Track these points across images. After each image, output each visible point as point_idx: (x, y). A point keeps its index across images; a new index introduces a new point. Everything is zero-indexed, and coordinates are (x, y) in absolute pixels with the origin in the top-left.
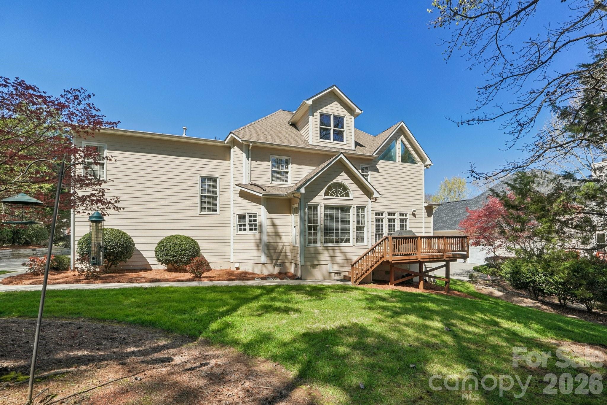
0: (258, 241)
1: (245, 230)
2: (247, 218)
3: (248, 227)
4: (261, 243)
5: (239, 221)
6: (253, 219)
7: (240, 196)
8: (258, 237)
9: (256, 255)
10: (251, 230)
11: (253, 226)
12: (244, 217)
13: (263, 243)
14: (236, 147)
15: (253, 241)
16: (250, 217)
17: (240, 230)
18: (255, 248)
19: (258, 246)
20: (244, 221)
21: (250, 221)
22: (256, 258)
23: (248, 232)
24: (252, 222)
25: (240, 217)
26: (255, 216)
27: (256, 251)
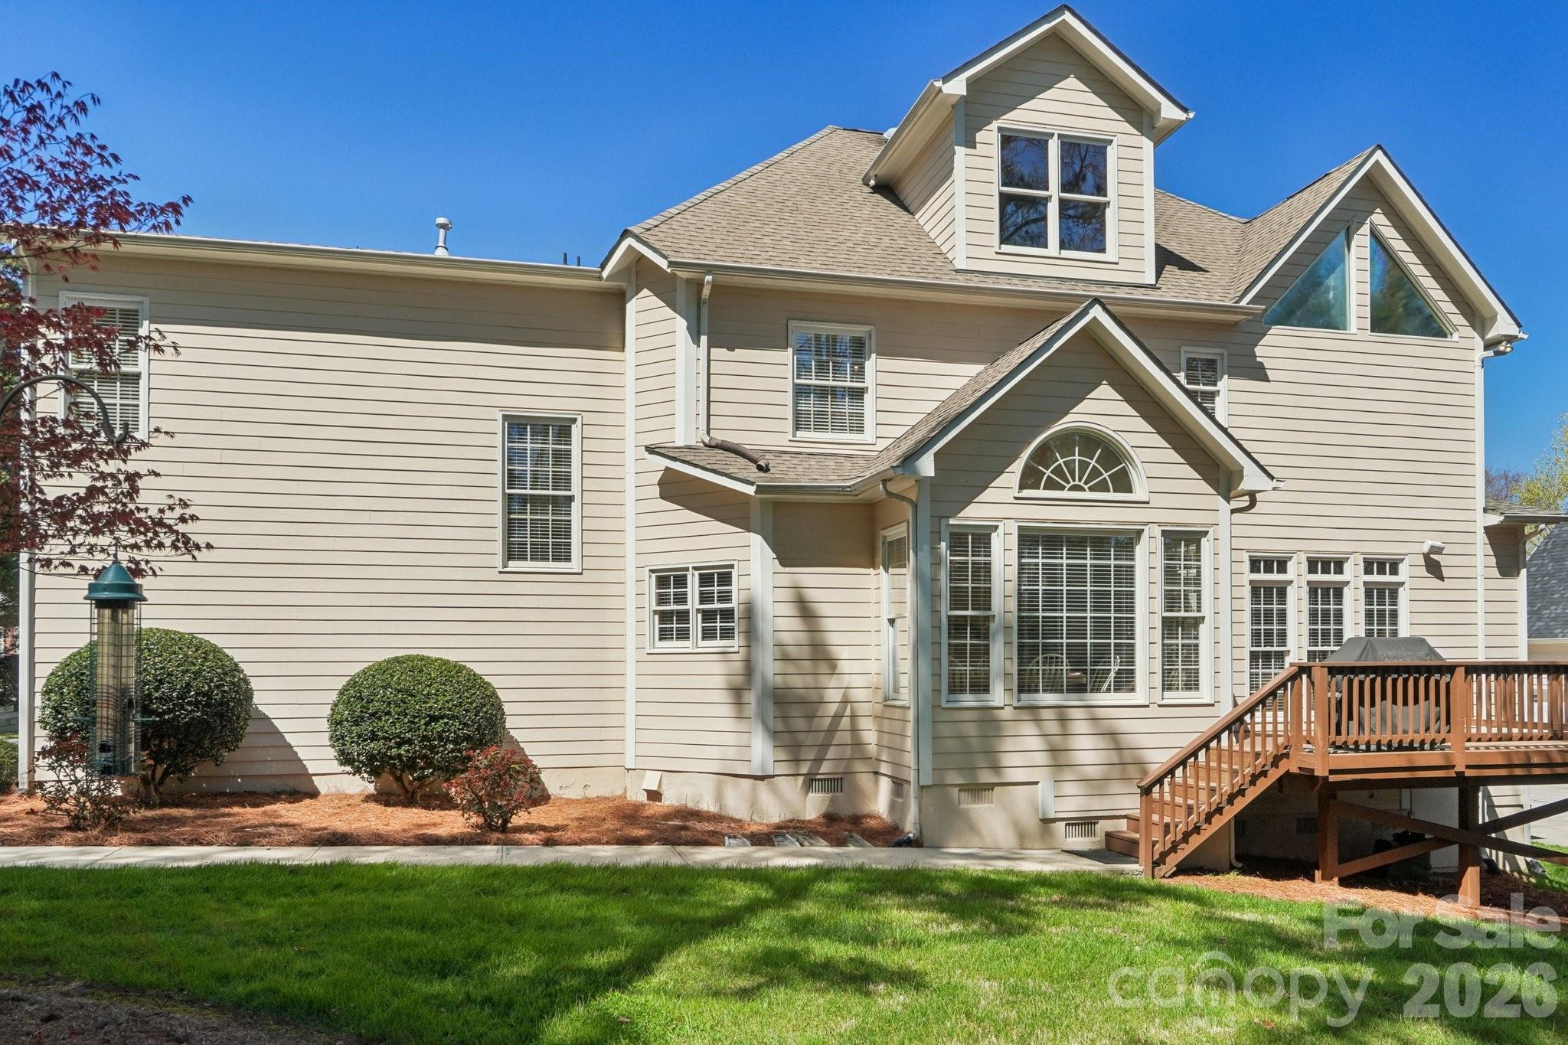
1: (683, 635)
2: (693, 587)
3: (696, 624)
5: (662, 599)
6: (716, 589)
7: (663, 496)
8: (738, 667)
9: (731, 739)
10: (708, 634)
11: (719, 621)
12: (681, 581)
13: (759, 689)
14: (645, 292)
15: (720, 682)
16: (706, 580)
17: (664, 635)
18: (728, 710)
19: (738, 702)
20: (681, 599)
21: (705, 598)
22: (731, 753)
23: (695, 643)
24: (712, 601)
25: (662, 582)
26: (725, 579)
27: (730, 725)
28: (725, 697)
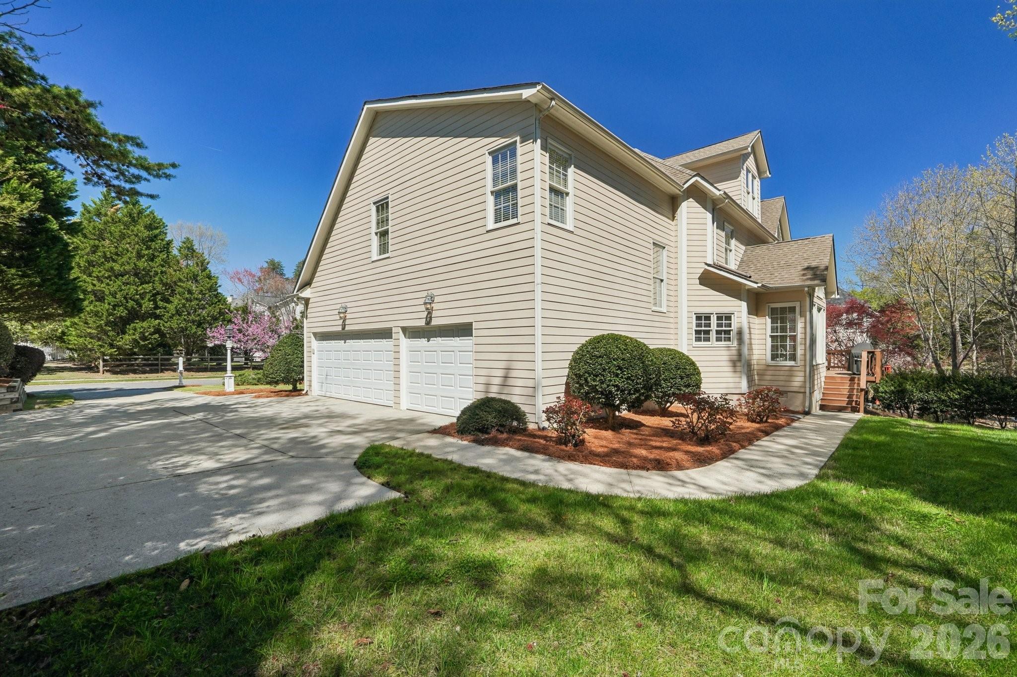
0: (735, 358)
1: (708, 340)
2: (714, 321)
3: (713, 335)
4: (740, 360)
5: (698, 325)
6: (724, 322)
7: (700, 284)
8: (734, 352)
9: (731, 380)
10: (718, 339)
11: (724, 334)
12: (708, 318)
13: (743, 361)
14: (691, 200)
15: (726, 358)
16: (719, 318)
17: (698, 339)
18: (730, 369)
19: (734, 366)
20: (709, 325)
21: (719, 325)
22: (731, 385)
23: (713, 342)
24: (722, 327)
25: (699, 318)
26: (728, 318)
27: (731, 374)
28: (730, 364)
